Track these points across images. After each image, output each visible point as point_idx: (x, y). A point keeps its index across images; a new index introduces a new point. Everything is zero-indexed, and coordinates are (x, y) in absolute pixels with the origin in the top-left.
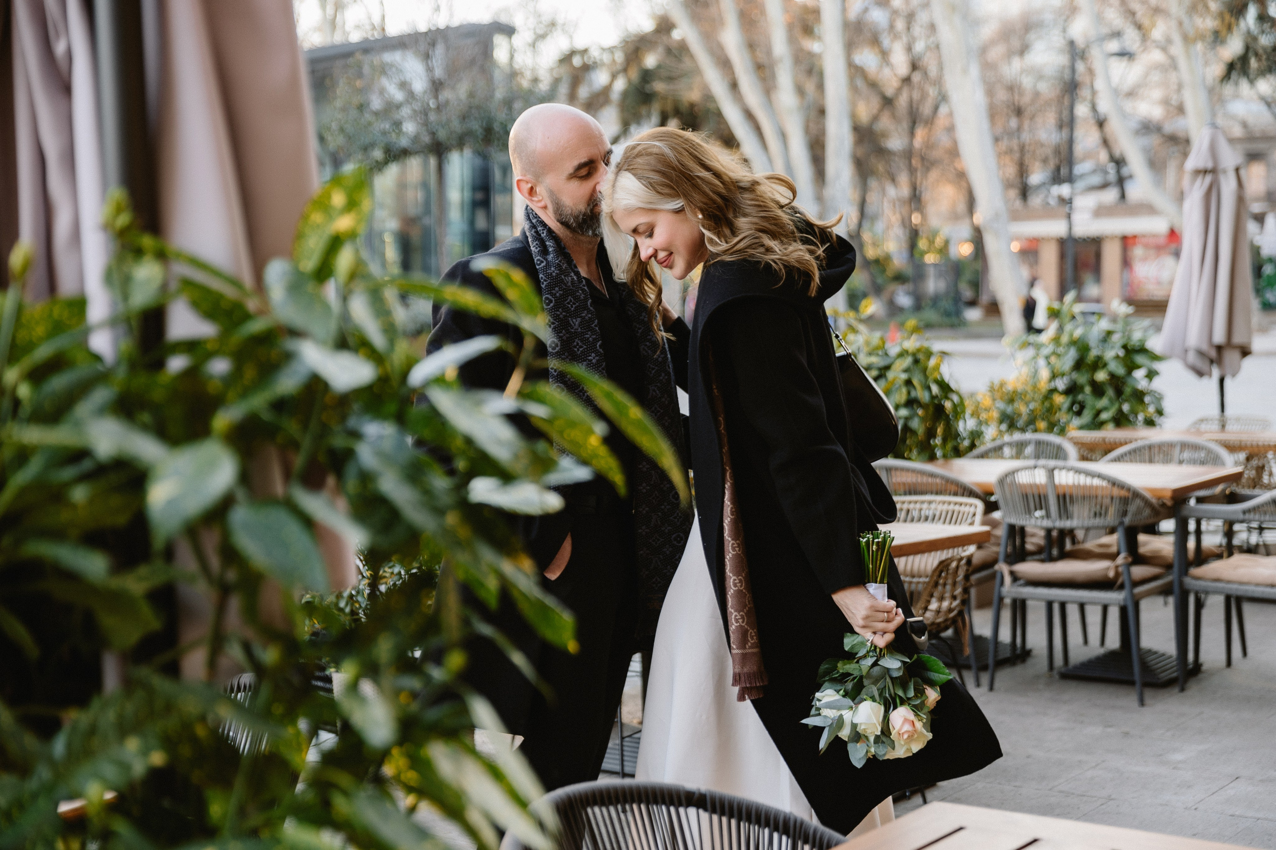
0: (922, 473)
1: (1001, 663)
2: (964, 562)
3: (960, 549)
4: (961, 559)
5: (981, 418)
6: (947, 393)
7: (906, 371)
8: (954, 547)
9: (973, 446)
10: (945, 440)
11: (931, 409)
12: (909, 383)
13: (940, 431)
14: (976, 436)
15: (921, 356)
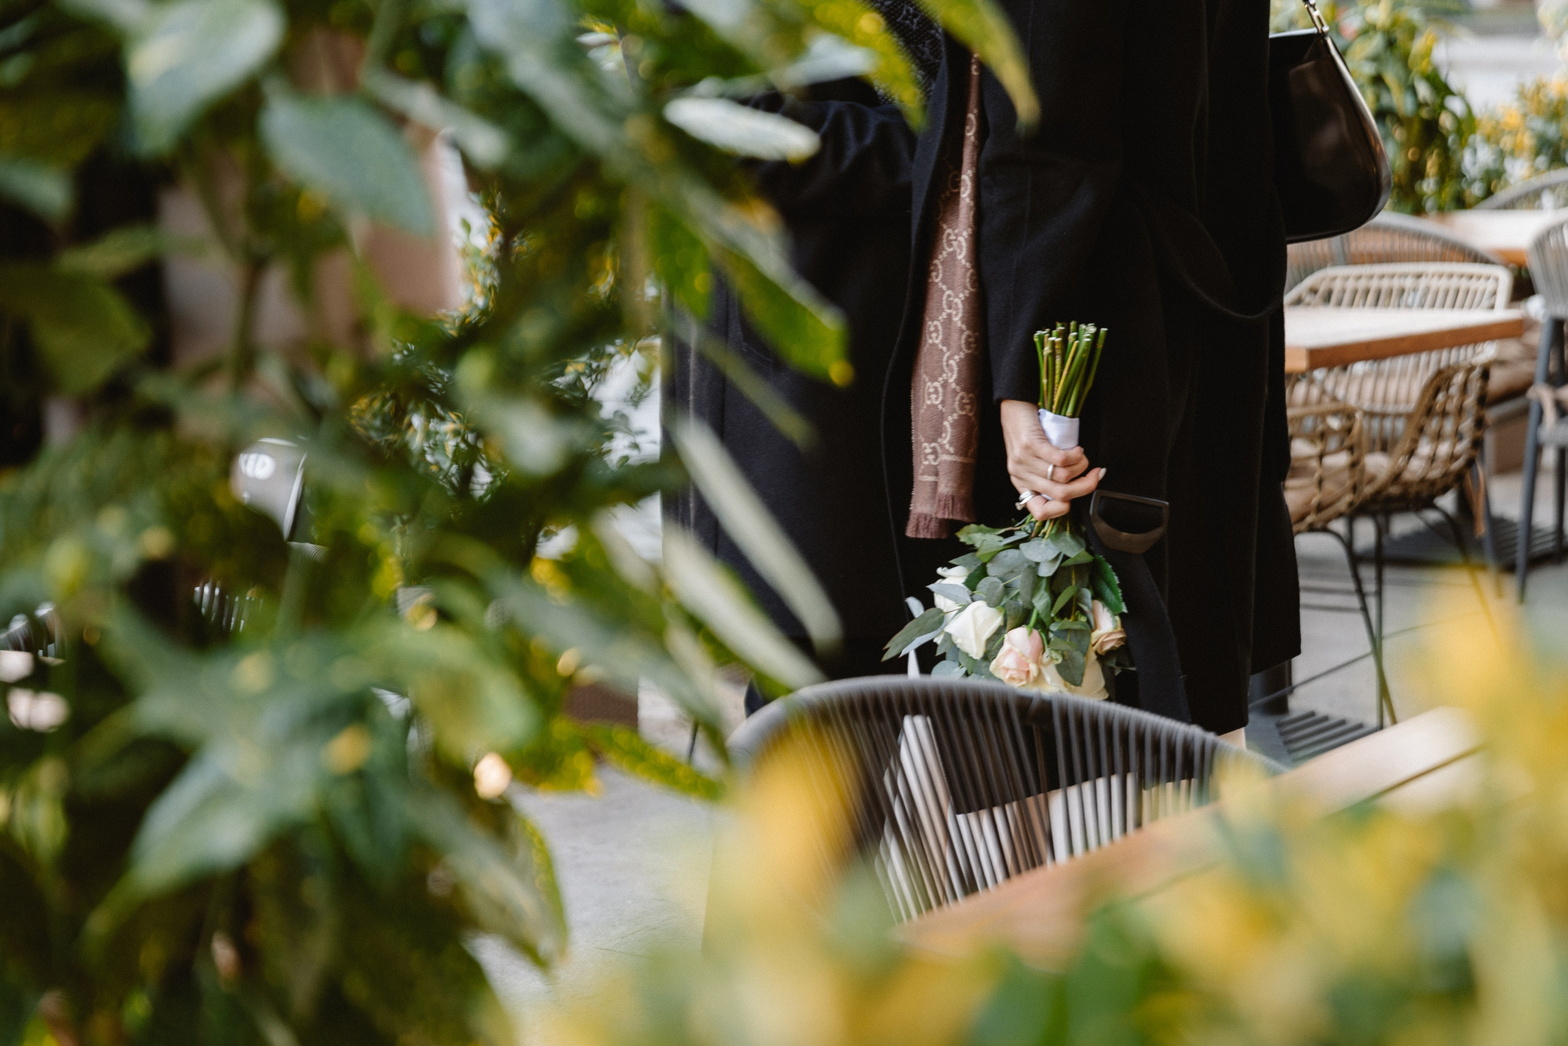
0: (1403, 232)
1: (1537, 561)
2: (1476, 373)
3: (1470, 349)
4: (1471, 369)
5: (1502, 145)
6: (1443, 98)
7: (1375, 59)
8: (1460, 345)
9: (1489, 193)
10: (1442, 181)
11: (1416, 127)
12: (1378, 80)
13: (1432, 165)
14: (1493, 179)
15: (1400, 36)
